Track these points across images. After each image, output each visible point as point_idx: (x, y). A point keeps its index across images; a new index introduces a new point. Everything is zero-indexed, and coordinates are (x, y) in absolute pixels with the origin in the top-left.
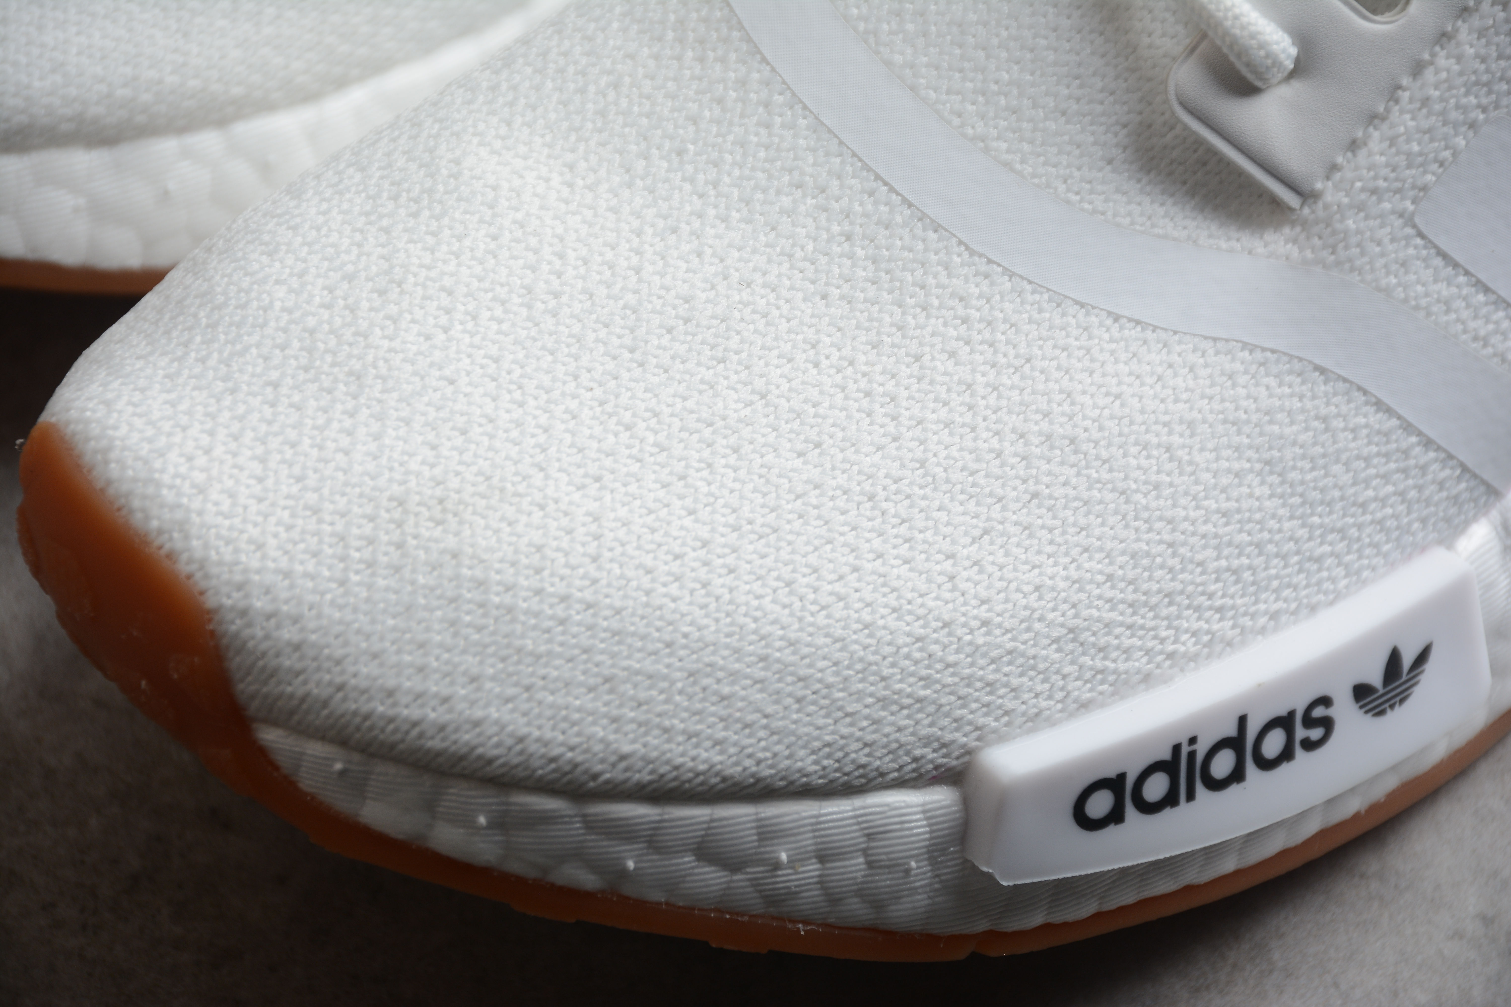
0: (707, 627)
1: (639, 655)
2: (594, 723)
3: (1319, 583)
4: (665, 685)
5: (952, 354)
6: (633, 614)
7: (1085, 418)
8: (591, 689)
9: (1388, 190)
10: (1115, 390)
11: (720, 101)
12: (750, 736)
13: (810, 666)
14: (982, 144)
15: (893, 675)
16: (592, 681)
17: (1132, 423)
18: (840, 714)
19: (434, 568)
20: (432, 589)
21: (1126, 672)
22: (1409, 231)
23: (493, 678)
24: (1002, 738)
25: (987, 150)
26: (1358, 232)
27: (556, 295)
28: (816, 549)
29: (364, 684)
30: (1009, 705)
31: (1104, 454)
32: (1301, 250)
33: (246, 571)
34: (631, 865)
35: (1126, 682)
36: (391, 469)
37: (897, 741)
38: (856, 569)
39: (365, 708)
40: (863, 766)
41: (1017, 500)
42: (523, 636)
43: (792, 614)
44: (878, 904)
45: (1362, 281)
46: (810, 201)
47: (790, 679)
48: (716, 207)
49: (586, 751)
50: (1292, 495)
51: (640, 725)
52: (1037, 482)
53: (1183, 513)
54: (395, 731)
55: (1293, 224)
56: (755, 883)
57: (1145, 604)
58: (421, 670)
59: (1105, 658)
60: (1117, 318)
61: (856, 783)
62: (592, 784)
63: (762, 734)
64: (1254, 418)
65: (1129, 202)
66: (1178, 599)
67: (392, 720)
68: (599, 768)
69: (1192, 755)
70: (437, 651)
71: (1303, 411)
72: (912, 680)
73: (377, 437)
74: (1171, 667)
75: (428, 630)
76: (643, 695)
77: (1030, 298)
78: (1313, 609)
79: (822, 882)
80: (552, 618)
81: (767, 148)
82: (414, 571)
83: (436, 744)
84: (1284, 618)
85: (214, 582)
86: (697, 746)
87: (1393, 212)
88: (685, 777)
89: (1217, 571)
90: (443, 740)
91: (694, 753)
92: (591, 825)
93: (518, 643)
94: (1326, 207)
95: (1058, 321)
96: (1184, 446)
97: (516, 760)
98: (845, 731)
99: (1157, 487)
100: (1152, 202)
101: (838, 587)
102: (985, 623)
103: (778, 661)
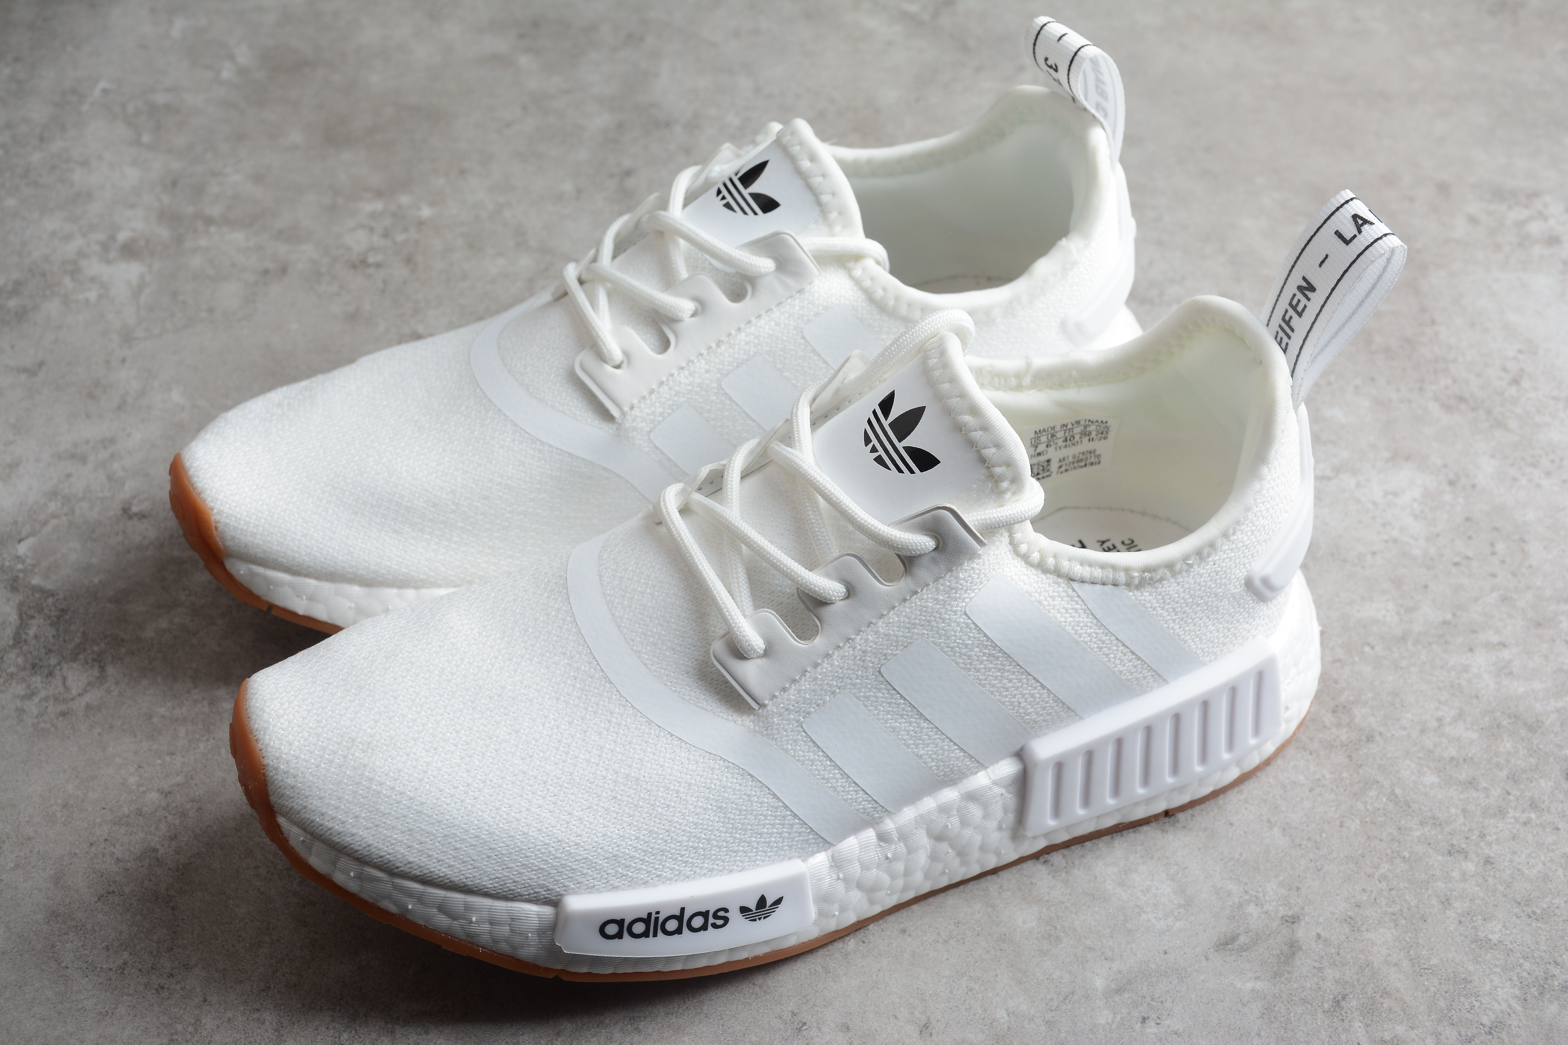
0: (457, 818)
1: (425, 823)
2: (400, 846)
3: (735, 861)
4: (432, 837)
5: (600, 734)
6: (428, 807)
7: (645, 772)
8: (402, 832)
9: (793, 710)
10: (661, 763)
11: (548, 614)
12: (464, 866)
13: (496, 844)
14: (638, 654)
15: (531, 856)
16: (404, 829)
17: (664, 779)
18: (505, 867)
19: (355, 769)
20: (351, 777)
21: (637, 878)
22: (799, 728)
23: (363, 818)
24: (575, 893)
25: (639, 657)
26: (778, 724)
27: (453, 674)
28: (514, 798)
29: (314, 808)
30: (580, 880)
31: (649, 787)
32: (754, 726)
33: (281, 753)
34: (410, 907)
35: (636, 883)
36: (355, 727)
37: (528, 883)
38: (528, 810)
39: (312, 818)
40: (513, 890)
41: (606, 798)
42: (381, 804)
43: (494, 822)
44: (514, 948)
45: (776, 744)
46: (566, 661)
47: (486, 847)
48: (529, 655)
49: (394, 857)
50: (728, 823)
51: (419, 851)
52: (617, 793)
53: (677, 819)
54: (322, 830)
55: (755, 715)
56: (462, 926)
57: (651, 852)
58: (337, 808)
59: (627, 871)
60: (672, 735)
61: (509, 896)
62: (396, 870)
63: (470, 867)
64: (718, 788)
65: (691, 691)
66: (666, 854)
67: (321, 825)
68: (399, 864)
69: (657, 919)
70: (345, 802)
71: (740, 790)
72: (539, 860)
73: (356, 713)
74: (658, 881)
75: (344, 793)
76: (423, 839)
77: (638, 718)
78: (731, 871)
79: (490, 933)
80: (394, 800)
81: (558, 636)
82: (346, 768)
83: (336, 839)
84: (715, 872)
85: (269, 754)
86: (441, 865)
87: (794, 720)
88: (434, 877)
89: (686, 846)
90: (339, 838)
91: (439, 868)
92: (395, 887)
93: (378, 807)
94: (767, 711)
95: (647, 731)
96: (684, 793)
97: (366, 853)
98: (506, 874)
99: (668, 806)
100: (700, 693)
101: (517, 816)
102: (577, 844)
103: (483, 839)
